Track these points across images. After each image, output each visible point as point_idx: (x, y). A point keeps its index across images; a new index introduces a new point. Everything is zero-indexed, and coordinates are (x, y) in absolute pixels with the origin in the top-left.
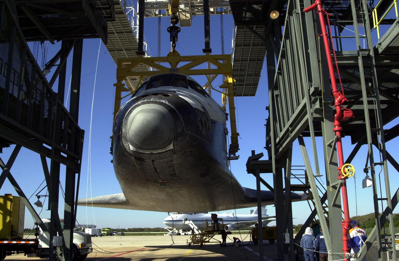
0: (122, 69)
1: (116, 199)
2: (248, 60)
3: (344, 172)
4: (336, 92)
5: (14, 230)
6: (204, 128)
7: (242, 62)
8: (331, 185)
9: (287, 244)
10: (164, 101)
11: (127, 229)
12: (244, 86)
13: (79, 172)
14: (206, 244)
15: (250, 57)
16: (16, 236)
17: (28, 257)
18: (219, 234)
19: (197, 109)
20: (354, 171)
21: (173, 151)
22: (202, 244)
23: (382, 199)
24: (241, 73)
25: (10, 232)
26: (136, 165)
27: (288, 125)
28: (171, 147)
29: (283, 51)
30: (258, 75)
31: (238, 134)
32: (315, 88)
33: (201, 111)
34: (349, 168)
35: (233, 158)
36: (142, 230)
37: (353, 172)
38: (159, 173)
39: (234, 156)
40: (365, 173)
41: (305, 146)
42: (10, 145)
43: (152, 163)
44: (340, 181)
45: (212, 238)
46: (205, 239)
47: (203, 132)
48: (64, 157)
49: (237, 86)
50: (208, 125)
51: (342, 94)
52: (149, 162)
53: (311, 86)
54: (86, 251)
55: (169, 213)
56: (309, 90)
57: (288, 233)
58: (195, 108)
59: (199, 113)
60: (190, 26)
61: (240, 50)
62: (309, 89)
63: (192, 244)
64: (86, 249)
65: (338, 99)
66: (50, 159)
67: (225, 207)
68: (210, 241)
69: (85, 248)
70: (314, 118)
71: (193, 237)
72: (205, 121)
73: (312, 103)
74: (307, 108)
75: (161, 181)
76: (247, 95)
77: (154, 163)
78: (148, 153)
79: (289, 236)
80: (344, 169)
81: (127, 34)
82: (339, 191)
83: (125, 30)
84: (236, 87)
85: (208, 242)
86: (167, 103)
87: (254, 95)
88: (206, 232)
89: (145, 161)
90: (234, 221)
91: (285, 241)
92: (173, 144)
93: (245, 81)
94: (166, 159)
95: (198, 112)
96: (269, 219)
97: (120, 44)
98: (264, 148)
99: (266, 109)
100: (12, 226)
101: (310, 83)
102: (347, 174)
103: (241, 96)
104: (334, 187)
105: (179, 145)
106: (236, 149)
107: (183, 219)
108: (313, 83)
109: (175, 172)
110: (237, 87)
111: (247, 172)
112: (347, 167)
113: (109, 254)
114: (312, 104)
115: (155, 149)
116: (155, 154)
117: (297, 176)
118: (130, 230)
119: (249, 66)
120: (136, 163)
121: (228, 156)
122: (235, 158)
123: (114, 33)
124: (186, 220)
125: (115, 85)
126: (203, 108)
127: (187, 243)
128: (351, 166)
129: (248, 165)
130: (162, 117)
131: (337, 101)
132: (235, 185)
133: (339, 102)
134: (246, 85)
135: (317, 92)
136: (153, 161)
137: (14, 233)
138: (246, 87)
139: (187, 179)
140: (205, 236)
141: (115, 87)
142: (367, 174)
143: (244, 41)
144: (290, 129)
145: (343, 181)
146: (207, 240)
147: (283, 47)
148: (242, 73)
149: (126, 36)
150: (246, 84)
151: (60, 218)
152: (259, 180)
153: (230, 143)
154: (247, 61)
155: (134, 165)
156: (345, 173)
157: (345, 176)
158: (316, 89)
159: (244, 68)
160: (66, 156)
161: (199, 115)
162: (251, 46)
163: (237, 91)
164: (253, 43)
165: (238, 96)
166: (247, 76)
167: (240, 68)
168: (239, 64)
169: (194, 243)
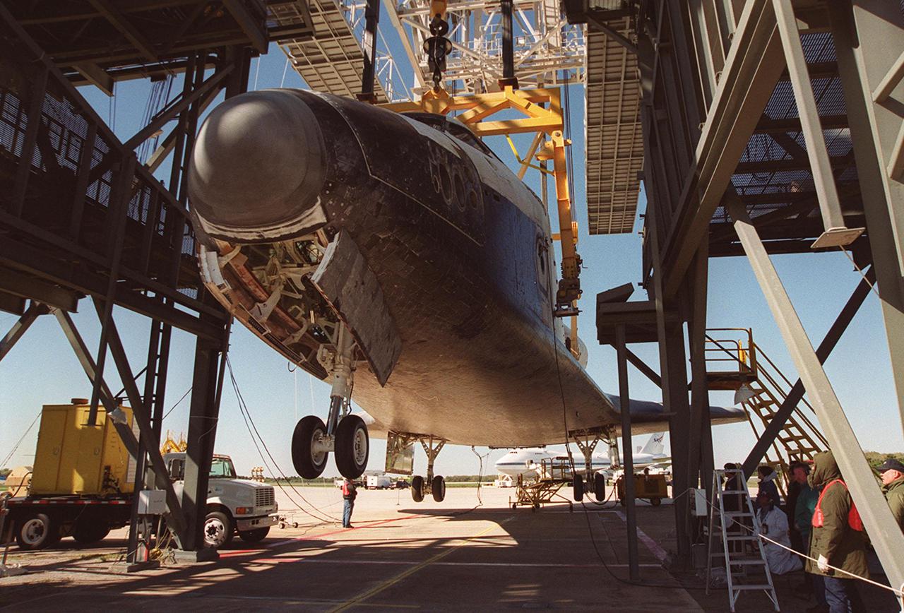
2: (615, 157)
5: (110, 477)
6: (454, 193)
7: (604, 161)
9: (699, 517)
12: (611, 213)
13: (224, 349)
14: (546, 505)
15: (618, 148)
18: (569, 485)
22: (537, 506)
24: (603, 185)
25: (102, 480)
28: (317, 216)
30: (635, 188)
31: (577, 259)
39: (569, 306)
45: (554, 494)
46: (543, 496)
47: (449, 201)
48: (192, 316)
49: (597, 212)
54: (253, 524)
57: (702, 487)
61: (597, 134)
63: (519, 506)
64: (256, 517)
68: (551, 500)
69: (251, 515)
71: (520, 492)
72: (457, 177)
76: (618, 232)
79: (705, 497)
84: (596, 214)
85: (548, 501)
88: (543, 483)
91: (695, 509)
92: (323, 205)
93: (612, 201)
96: (666, 462)
98: (640, 284)
100: (108, 468)
103: (606, 232)
106: (574, 292)
107: (526, 462)
110: (598, 214)
111: (598, 341)
115: (268, 225)
119: (616, 169)
121: (556, 308)
122: (572, 312)
124: (532, 462)
126: (461, 152)
127: (510, 503)
134: (614, 211)
138: (615, 213)
140: (541, 490)
143: (604, 112)
146: (547, 498)
148: (606, 184)
150: (614, 207)
151: (214, 453)
152: (625, 357)
153: (560, 278)
154: (613, 158)
159: (609, 173)
160: (197, 315)
161: (439, 155)
162: (619, 124)
163: (598, 223)
164: (622, 116)
165: (600, 233)
166: (615, 190)
167: (599, 174)
168: (598, 164)
169: (523, 504)
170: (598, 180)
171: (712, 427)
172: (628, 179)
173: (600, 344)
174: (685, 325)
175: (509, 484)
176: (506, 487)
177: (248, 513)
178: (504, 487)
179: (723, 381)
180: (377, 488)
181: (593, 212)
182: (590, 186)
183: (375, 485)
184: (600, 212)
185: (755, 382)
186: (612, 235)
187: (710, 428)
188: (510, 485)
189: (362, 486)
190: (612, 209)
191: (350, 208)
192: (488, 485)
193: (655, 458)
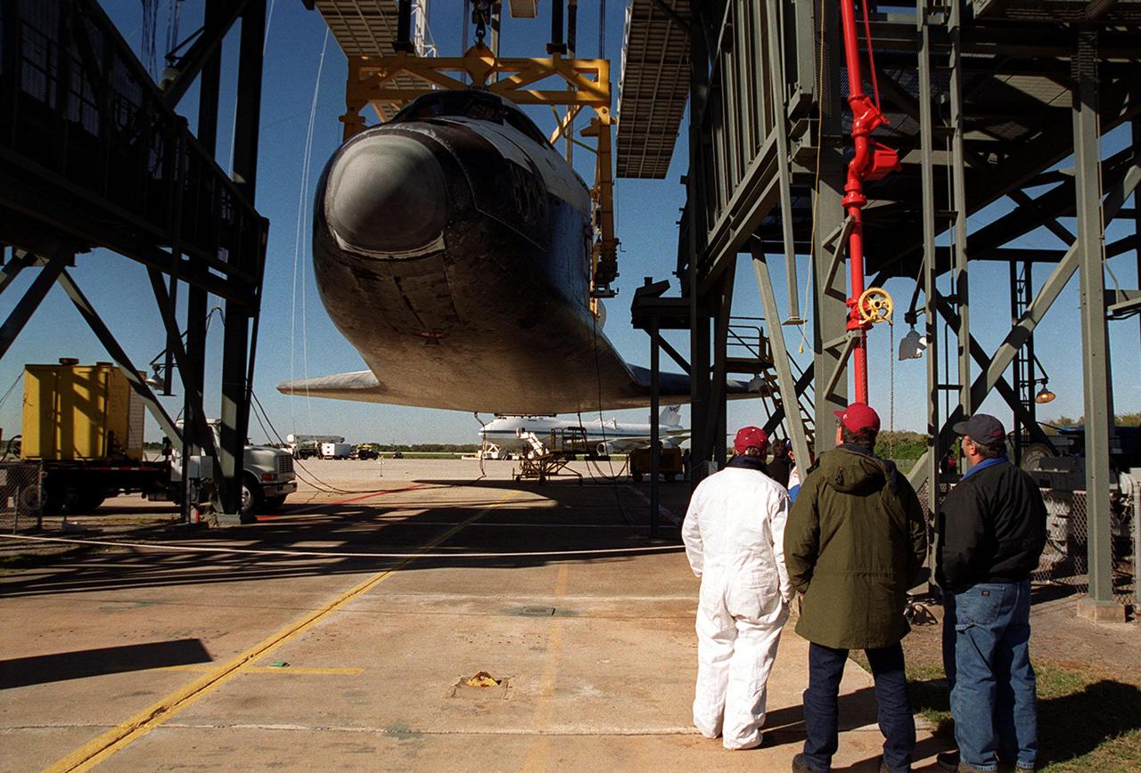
0: (360, 82)
1: (361, 382)
2: (654, 97)
3: (865, 309)
4: (859, 98)
5: (115, 443)
6: (529, 209)
7: (641, 100)
8: (825, 346)
10: (426, 132)
11: (410, 446)
12: (642, 155)
13: (256, 314)
14: (552, 478)
15: (658, 89)
16: (121, 454)
17: (150, 500)
19: (514, 164)
20: (890, 309)
21: (444, 256)
22: (543, 479)
23: (947, 387)
24: (638, 125)
26: (358, 289)
27: (727, 208)
28: (439, 244)
29: (728, 30)
30: (674, 133)
31: (617, 242)
32: (802, 96)
33: (524, 170)
34: (878, 299)
35: (602, 294)
36: (439, 448)
37: (887, 311)
38: (419, 311)
39: (606, 289)
40: (909, 324)
41: (765, 262)
42: (92, 249)
43: (396, 286)
44: (852, 334)
45: (564, 466)
46: (551, 468)
47: (526, 218)
48: (221, 279)
49: (627, 154)
50: (541, 205)
51: (875, 105)
52: (387, 281)
53: (793, 91)
55: (476, 413)
56: (786, 105)
57: (715, 460)
58: (509, 159)
59: (517, 173)
60: (533, 17)
61: (637, 72)
62: (785, 100)
63: (523, 478)
64: (279, 484)
65: (862, 118)
66: (188, 285)
67: (590, 403)
68: (559, 473)
69: (276, 482)
70: (795, 175)
71: (525, 464)
72: (532, 194)
73: (792, 137)
74: (779, 153)
75: (427, 334)
76: (649, 177)
77: (400, 284)
78: (382, 257)
80: (865, 302)
81: (386, 17)
82: (844, 364)
83: (383, 9)
84: (626, 156)
85: (556, 474)
86: (433, 136)
87: (663, 177)
88: (552, 454)
89: (378, 280)
90: (616, 435)
92: (444, 237)
93: (646, 144)
94: (428, 276)
95: (514, 170)
96: (684, 435)
97: (371, 42)
98: (674, 273)
99: (682, 182)
100: (111, 434)
101: (789, 85)
102: (873, 313)
103: (636, 176)
104: (833, 352)
105: (461, 241)
106: (611, 275)
107: (518, 429)
108: (798, 82)
109: (455, 311)
110: (629, 156)
111: (632, 325)
112: (872, 296)
113: (340, 496)
114: (792, 142)
115: (398, 249)
116: (398, 260)
117: (746, 341)
118: (416, 448)
119: (654, 110)
120: (357, 283)
121: (592, 289)
122: (610, 294)
123: (357, 14)
124: (523, 430)
125: (341, 119)
126: (531, 164)
127: (513, 475)
128: (883, 296)
129: (635, 308)
130: (415, 168)
131: (858, 124)
132: (610, 357)
133: (864, 127)
134: (647, 154)
135: (807, 107)
136: (397, 280)
137: (115, 449)
138: (648, 157)
139: (488, 331)
140: (549, 462)
141: (343, 123)
142: (912, 327)
143: (647, 50)
144: (732, 219)
145: (859, 334)
146: (554, 471)
147: (729, 20)
148: (641, 125)
149: (384, 22)
150: (647, 150)
152: (657, 342)
154: (651, 98)
155: (354, 291)
156: (868, 313)
157: (868, 318)
158: (805, 98)
159: (645, 114)
160: (224, 277)
161: (519, 177)
162: (661, 64)
163: (627, 165)
164: (666, 56)
165: (629, 176)
166: (651, 133)
167: (634, 113)
168: (634, 103)
169: (527, 477)
170: (631, 120)
171: (728, 402)
172: (666, 122)
173: (635, 327)
174: (712, 319)
175: (495, 455)
176: (492, 459)
177: (274, 480)
178: (488, 459)
179: (741, 365)
180: (336, 457)
181: (624, 154)
182: (623, 125)
183: (332, 453)
184: (631, 154)
185: (772, 369)
186: (642, 180)
187: (726, 403)
188: (496, 457)
189: (315, 455)
190: (644, 152)
191: (463, 238)
192: (469, 456)
193: (670, 429)
